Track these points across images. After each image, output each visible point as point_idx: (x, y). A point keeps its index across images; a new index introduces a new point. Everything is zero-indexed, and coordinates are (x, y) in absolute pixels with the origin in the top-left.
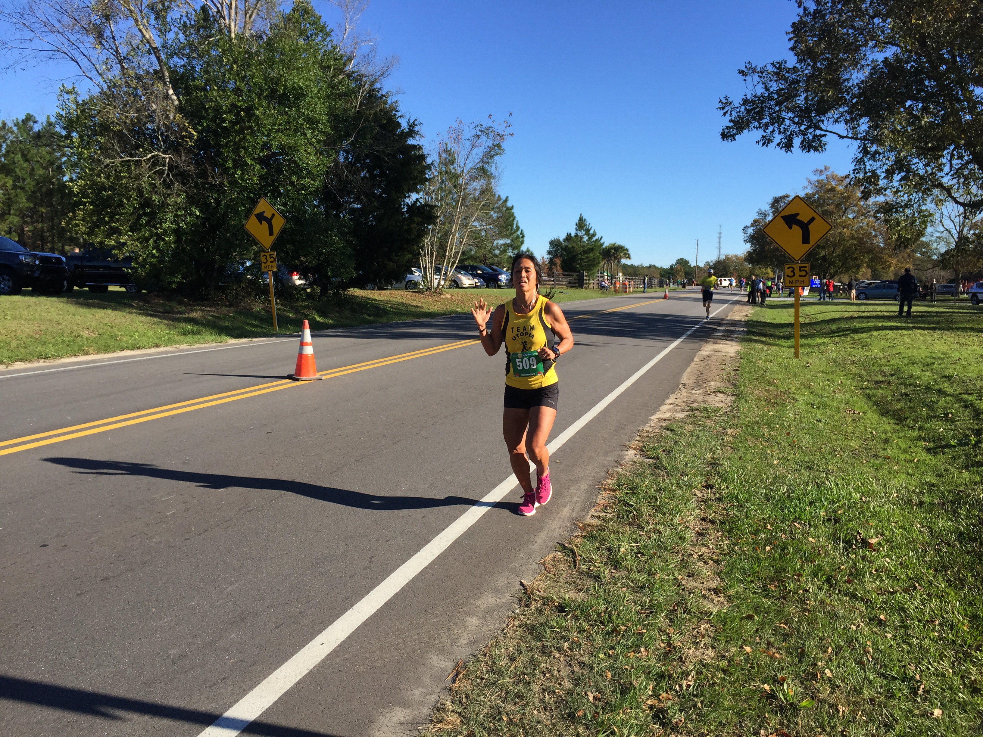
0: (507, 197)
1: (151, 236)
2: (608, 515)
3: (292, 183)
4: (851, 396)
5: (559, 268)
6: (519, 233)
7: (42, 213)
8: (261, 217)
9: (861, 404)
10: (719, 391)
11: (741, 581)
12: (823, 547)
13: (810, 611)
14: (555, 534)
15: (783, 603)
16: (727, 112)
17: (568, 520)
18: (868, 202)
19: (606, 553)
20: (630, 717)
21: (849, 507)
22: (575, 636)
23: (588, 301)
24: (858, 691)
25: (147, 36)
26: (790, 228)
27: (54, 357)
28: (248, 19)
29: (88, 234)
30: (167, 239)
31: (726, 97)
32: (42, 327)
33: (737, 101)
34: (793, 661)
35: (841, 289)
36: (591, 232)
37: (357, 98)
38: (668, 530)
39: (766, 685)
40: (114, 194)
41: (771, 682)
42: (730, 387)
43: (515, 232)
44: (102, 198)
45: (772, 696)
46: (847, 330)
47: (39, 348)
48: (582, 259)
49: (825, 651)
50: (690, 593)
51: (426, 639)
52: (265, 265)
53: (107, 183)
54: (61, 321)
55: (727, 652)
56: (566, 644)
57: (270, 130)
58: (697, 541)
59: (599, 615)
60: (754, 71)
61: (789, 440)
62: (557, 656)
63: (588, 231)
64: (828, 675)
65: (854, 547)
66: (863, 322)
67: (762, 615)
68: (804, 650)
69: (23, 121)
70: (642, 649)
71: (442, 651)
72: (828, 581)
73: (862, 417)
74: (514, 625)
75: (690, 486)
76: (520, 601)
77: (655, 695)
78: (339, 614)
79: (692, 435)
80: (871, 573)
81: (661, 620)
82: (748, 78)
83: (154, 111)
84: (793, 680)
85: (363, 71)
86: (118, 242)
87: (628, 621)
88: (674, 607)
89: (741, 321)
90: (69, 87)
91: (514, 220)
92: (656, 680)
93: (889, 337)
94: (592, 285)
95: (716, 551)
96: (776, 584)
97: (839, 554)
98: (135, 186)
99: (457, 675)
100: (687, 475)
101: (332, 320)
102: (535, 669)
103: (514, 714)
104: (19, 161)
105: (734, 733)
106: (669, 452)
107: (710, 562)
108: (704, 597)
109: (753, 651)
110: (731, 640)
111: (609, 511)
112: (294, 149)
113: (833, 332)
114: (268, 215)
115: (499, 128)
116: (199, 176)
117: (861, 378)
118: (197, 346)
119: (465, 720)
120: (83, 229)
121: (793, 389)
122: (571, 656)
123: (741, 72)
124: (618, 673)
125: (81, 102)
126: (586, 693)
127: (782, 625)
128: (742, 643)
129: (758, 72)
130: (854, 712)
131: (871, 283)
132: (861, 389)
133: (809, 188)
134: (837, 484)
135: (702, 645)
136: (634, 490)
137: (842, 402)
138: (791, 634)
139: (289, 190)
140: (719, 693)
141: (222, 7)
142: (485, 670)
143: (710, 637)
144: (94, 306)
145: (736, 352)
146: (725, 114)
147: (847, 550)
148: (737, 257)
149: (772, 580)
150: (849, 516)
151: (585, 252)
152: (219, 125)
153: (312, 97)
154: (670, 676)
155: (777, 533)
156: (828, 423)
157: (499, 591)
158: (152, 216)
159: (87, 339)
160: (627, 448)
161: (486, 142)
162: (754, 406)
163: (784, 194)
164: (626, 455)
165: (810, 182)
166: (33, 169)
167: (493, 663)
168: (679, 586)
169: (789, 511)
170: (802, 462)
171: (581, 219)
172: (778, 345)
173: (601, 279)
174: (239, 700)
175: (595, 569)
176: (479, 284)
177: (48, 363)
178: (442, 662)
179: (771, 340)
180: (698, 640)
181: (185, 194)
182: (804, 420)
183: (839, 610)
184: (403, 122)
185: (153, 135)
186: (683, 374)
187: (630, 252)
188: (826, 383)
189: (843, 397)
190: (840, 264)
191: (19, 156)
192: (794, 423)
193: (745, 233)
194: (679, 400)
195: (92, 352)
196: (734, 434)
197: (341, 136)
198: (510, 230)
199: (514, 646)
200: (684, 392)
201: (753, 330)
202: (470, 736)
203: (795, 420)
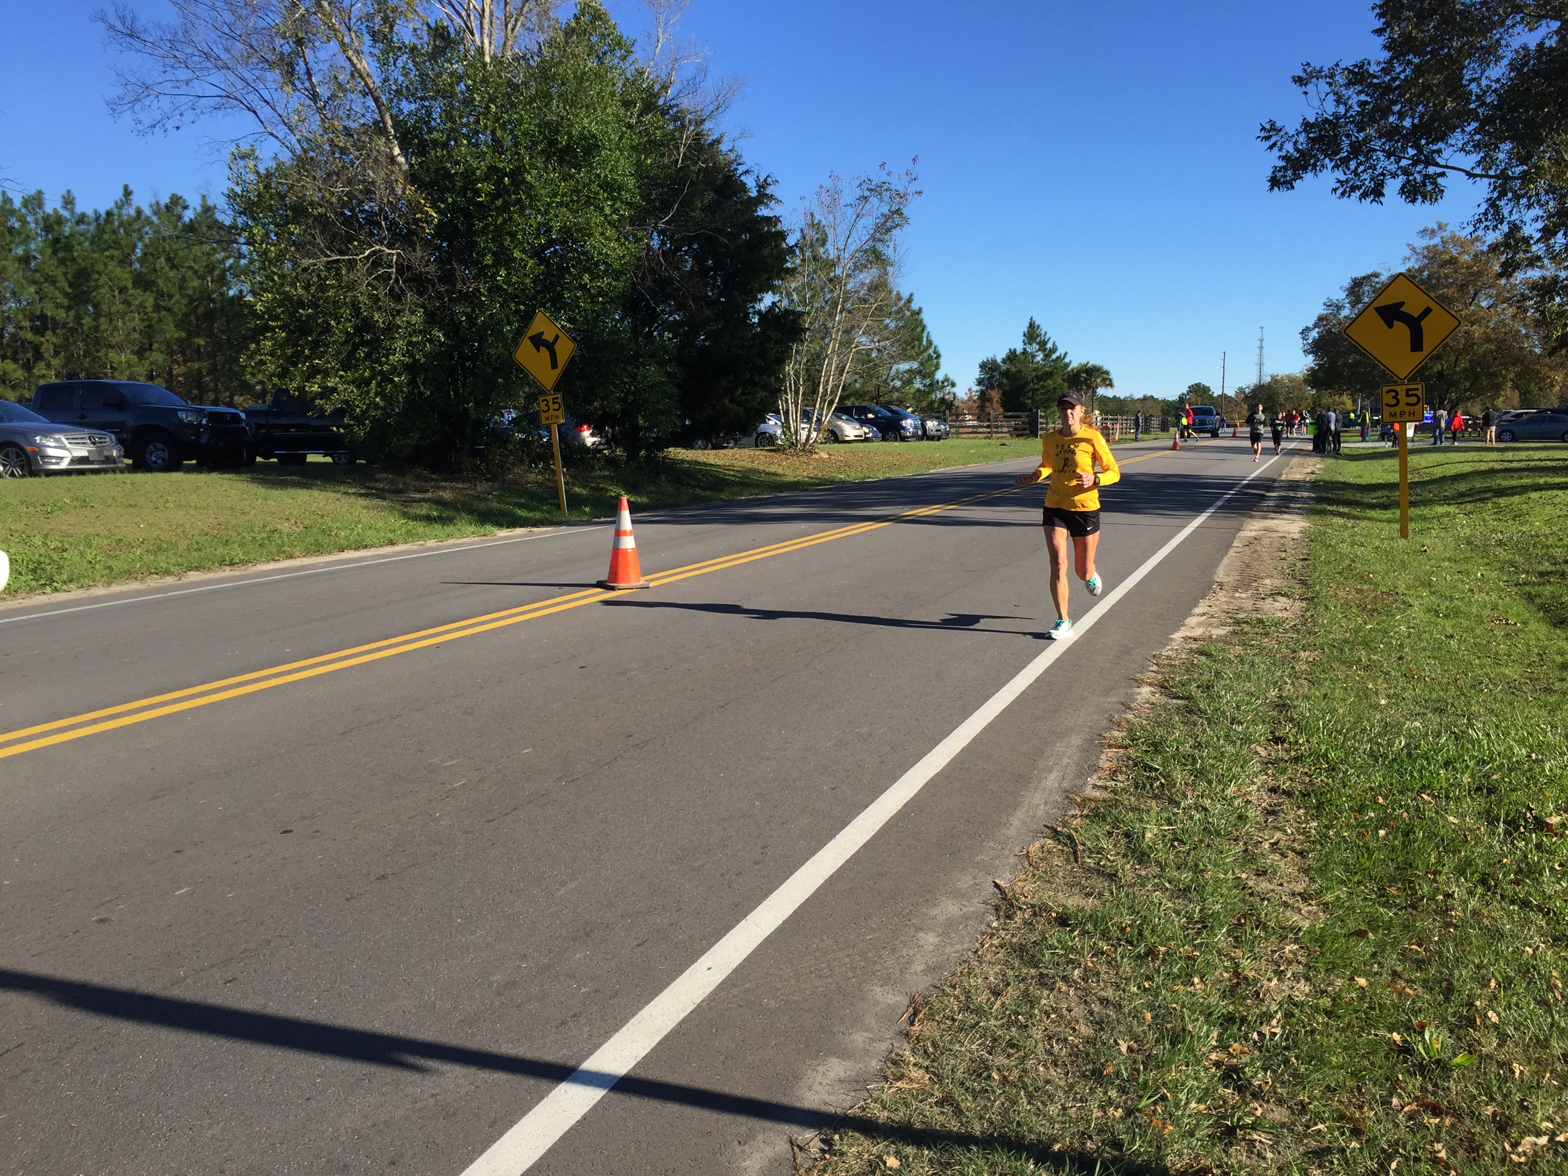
0: (911, 295)
1: (373, 377)
2: (1120, 785)
3: (583, 287)
4: (1500, 597)
5: (996, 405)
6: (931, 351)
7: (199, 346)
8: (538, 341)
9: (1518, 609)
10: (1279, 594)
11: (1342, 882)
12: (1472, 831)
13: (1456, 927)
14: (1039, 813)
15: (1411, 914)
16: (1275, 144)
17: (1057, 792)
18: (1512, 281)
19: (1123, 841)
20: (1187, 1076)
21: (1510, 770)
22: (1089, 961)
24: (1544, 1044)
25: (359, 66)
26: (1390, 326)
27: (243, 562)
28: (509, 31)
29: (281, 376)
30: (396, 379)
31: (1272, 124)
32: (221, 519)
33: (1292, 125)
34: (1435, 1000)
35: (1470, 426)
36: (1049, 345)
37: (678, 149)
38: (1218, 806)
39: (1395, 1034)
40: (317, 314)
41: (1402, 1030)
42: (1298, 586)
43: (925, 351)
44: (300, 320)
45: (1406, 1050)
46: (1485, 492)
47: (220, 550)
48: (1035, 390)
49: (1486, 985)
50: (1262, 900)
51: (863, 964)
52: (547, 414)
53: (306, 297)
54: (247, 509)
55: (1329, 985)
56: (1076, 972)
57: (549, 204)
58: (1266, 822)
59: (1122, 930)
60: (1317, 74)
61: (1403, 668)
62: (1064, 988)
63: (1043, 344)
64: (1493, 1020)
65: (1522, 830)
66: (1512, 477)
67: (1381, 931)
68: (1451, 984)
69: (167, 207)
70: (1196, 980)
71: (887, 980)
72: (1483, 881)
73: (1521, 630)
74: (992, 945)
75: (1247, 740)
76: (997, 910)
77: (1223, 1046)
78: (728, 927)
79: (1242, 662)
80: (1552, 869)
81: (1221, 937)
82: (1310, 88)
83: (373, 183)
84: (1437, 1027)
85: (686, 103)
86: (324, 387)
87: (1169, 939)
88: (1239, 920)
89: (1304, 481)
90: (245, 148)
91: (923, 331)
92: (1221, 1025)
93: (1558, 500)
95: (1298, 837)
96: (1400, 885)
97: (1498, 841)
98: (348, 300)
99: (915, 1014)
100: (1240, 723)
101: (649, 497)
102: (1032, 1007)
103: (1010, 1070)
104: (162, 268)
105: (1350, 1101)
106: (1207, 687)
107: (1291, 854)
108: (1286, 905)
109: (1371, 984)
110: (1333, 967)
111: (1120, 778)
112: (585, 231)
113: (1461, 495)
114: (548, 337)
115: (898, 184)
116: (443, 279)
117: (1516, 567)
118: (451, 541)
119: (937, 1077)
120: (272, 368)
121: (1402, 588)
122: (1084, 989)
123: (1299, 81)
124: (1162, 1015)
125: (262, 171)
126: (1115, 1041)
127: (1414, 947)
128: (1352, 972)
129: (1326, 76)
130: (1539, 1074)
131: (1519, 415)
132: (1516, 585)
133: (1413, 259)
134: (1488, 735)
135: (1289, 975)
136: (1157, 747)
137: (1485, 607)
138: (1430, 960)
139: (579, 298)
140: (1322, 1045)
141: (469, 16)
142: (956, 1008)
143: (1300, 963)
144: (294, 485)
145: (1301, 532)
146: (1271, 148)
147: (1511, 835)
148: (1291, 379)
149: (1393, 881)
150: (1510, 783)
151: (1039, 378)
152: (472, 201)
153: (610, 150)
154: (1243, 1020)
155: (1394, 810)
156: (1465, 641)
157: (963, 896)
158: (374, 345)
159: (289, 535)
160: (1139, 683)
161: (878, 208)
162: (1340, 616)
164: (1139, 694)
165: (1414, 250)
166: (184, 280)
167: (968, 997)
168: (1243, 889)
169: (1412, 776)
170: (1426, 701)
171: (1032, 325)
172: (1370, 519)
174: (600, 1045)
175: (1109, 864)
176: (870, 435)
177: (237, 572)
178: (889, 996)
179: (1357, 512)
180: (1282, 968)
181: (422, 310)
182: (1424, 636)
183: (1504, 924)
184: (750, 181)
185: (372, 220)
186: (1217, 566)
187: (1113, 376)
188: (1456, 577)
189: (1487, 599)
190: (1468, 384)
191: (162, 260)
192: (1408, 641)
193: (1304, 339)
194: (1214, 609)
195: (297, 553)
196: (1310, 659)
197: (655, 208)
198: (916, 348)
199: (996, 974)
200: (1222, 596)
201: (1324, 495)
202: (946, 1100)
203: (1409, 636)
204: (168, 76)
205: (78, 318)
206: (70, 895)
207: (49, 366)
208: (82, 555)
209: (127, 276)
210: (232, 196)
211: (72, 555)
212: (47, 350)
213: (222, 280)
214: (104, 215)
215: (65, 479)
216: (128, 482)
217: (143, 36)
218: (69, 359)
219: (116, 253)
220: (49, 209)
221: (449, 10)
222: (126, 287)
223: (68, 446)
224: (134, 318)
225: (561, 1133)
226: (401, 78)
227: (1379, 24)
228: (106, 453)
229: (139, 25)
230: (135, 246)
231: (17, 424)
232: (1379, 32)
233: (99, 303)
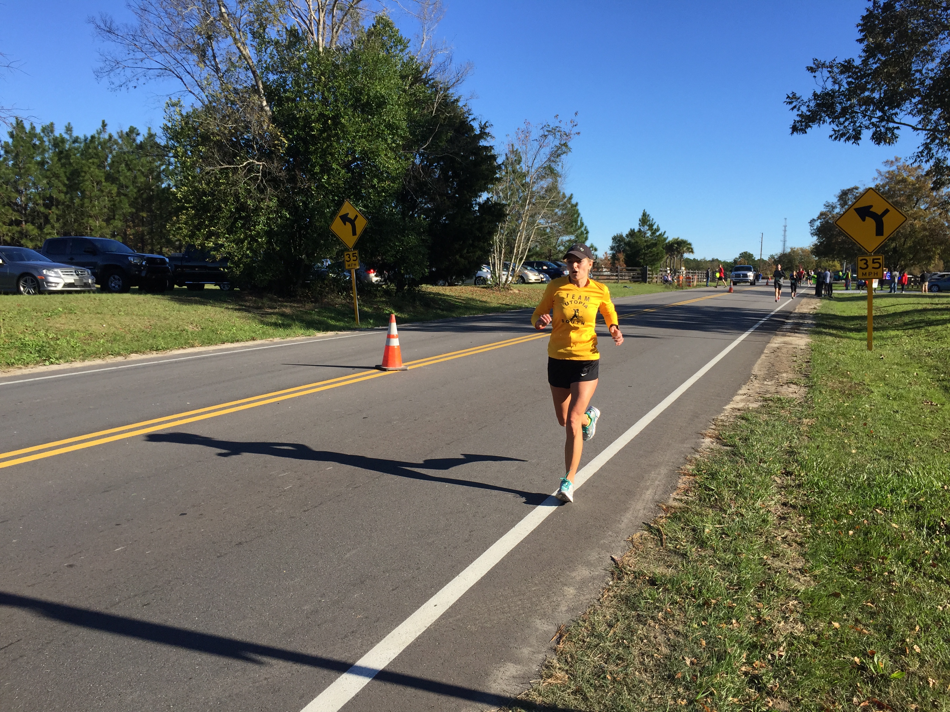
0: (572, 195)
1: (245, 238)
2: (690, 499)
3: (373, 187)
4: (928, 388)
5: (622, 263)
6: (583, 229)
7: (143, 217)
8: (345, 219)
9: (938, 396)
10: (791, 383)
11: (826, 563)
12: (907, 533)
13: (895, 592)
14: (640, 515)
15: (868, 584)
16: (795, 107)
17: (651, 502)
18: (940, 193)
19: (691, 534)
20: (727, 681)
21: (931, 495)
22: (668, 607)
23: (652, 295)
24: (947, 666)
25: (244, 52)
26: (864, 220)
27: (164, 349)
28: (334, 34)
29: (191, 237)
30: (260, 240)
31: (794, 94)
32: (152, 322)
33: (806, 95)
34: (881, 637)
35: (912, 282)
36: (655, 227)
37: (433, 105)
38: (750, 513)
39: (856, 658)
40: (214, 200)
41: (860, 655)
42: (803, 378)
43: (579, 229)
44: (203, 203)
45: (862, 668)
46: (920, 323)
47: (151, 341)
48: (645, 254)
49: (913, 629)
50: (776, 572)
51: (529, 605)
52: (349, 263)
53: (207, 189)
54: (168, 316)
55: (816, 626)
56: (660, 614)
57: (354, 137)
58: (779, 524)
59: (689, 589)
60: (823, 65)
61: (867, 431)
62: (652, 624)
63: (651, 226)
64: (917, 650)
65: (938, 533)
66: (937, 314)
67: (849, 594)
68: (892, 628)
69: (127, 134)
70: (734, 621)
71: (544, 616)
72: (913, 564)
73: (940, 409)
74: (609, 596)
75: (769, 472)
76: (612, 574)
77: (749, 662)
78: (448, 580)
79: (767, 424)
81: (750, 595)
82: (817, 74)
83: (250, 122)
84: (882, 654)
85: (438, 77)
86: (216, 244)
87: (718, 595)
88: (761, 584)
89: (809, 314)
90: (174, 100)
91: (578, 216)
92: (748, 649)
94: (655, 280)
95: (799, 534)
96: (861, 566)
97: (923, 540)
98: (232, 192)
99: (561, 637)
100: (765, 462)
101: (408, 315)
102: (632, 635)
103: (617, 673)
104: (123, 170)
105: (827, 699)
106: (745, 439)
107: (794, 545)
108: (791, 576)
109: (842, 626)
110: (819, 616)
111: (690, 494)
112: (375, 153)
113: (906, 324)
114: (351, 216)
115: (565, 127)
116: (289, 180)
117: (938, 370)
118: (289, 339)
119: (573, 677)
120: (185, 231)
121: (867, 381)
122: (665, 625)
123: (811, 69)
124: (712, 641)
125: (184, 114)
126: (683, 658)
127: (869, 604)
128: (830, 619)
129: (828, 67)
130: (945, 685)
131: (944, 275)
132: (938, 381)
133: (879, 179)
134: (918, 473)
135: (791, 619)
136: (713, 476)
137: (918, 394)
138: (879, 612)
139: (371, 193)
140: (810, 663)
141: (311, 23)
142: (585, 634)
143: (798, 612)
144: (196, 302)
145: (806, 345)
146: (793, 109)
147: (930, 536)
148: (803, 250)
149: (857, 562)
150: (931, 503)
151: (648, 247)
152: (308, 134)
153: (392, 105)
154: (762, 646)
155: (859, 519)
156: (905, 415)
157: (592, 565)
158: (247, 219)
159: (192, 333)
160: (704, 436)
161: (553, 142)
162: (829, 397)
163: (852, 186)
164: (703, 442)
165: (880, 173)
166: (135, 177)
167: (593, 628)
168: (764, 565)
169: (870, 498)
170: (880, 451)
171: (644, 215)
172: (849, 338)
173: (664, 274)
174: (368, 651)
175: (682, 547)
176: (545, 279)
177: (160, 355)
178: (545, 626)
179: (841, 333)
180: (787, 615)
181: (276, 199)
182: (880, 411)
183: (925, 592)
184: (476, 125)
185: (248, 144)
186: (754, 365)
187: (693, 246)
188: (901, 375)
189: (920, 389)
190: (911, 256)
191: (123, 165)
192: (870, 414)
193: (811, 226)
194: (751, 391)
195: (197, 344)
196: (810, 424)
197: (418, 140)
198: (574, 228)
199: (611, 614)
200: (756, 384)
201: (823, 322)
202: (578, 691)
203: (871, 411)
204: (131, 56)
205: (72, 199)
206: (52, 550)
207: (53, 227)
208: (68, 342)
209: (102, 174)
210: (166, 129)
211: (62, 342)
212: (53, 218)
213: (158, 178)
214: (90, 138)
215: (60, 296)
216: (97, 298)
217: (116, 32)
218: (65, 224)
219: (96, 160)
220: (57, 134)
221: (299, 20)
222: (101, 182)
223: (63, 276)
224: (105, 200)
225: (342, 705)
226: (269, 60)
227: (860, 36)
228: (85, 281)
229: (114, 26)
230: (108, 156)
231: (32, 262)
232: (860, 41)
233: (84, 190)
